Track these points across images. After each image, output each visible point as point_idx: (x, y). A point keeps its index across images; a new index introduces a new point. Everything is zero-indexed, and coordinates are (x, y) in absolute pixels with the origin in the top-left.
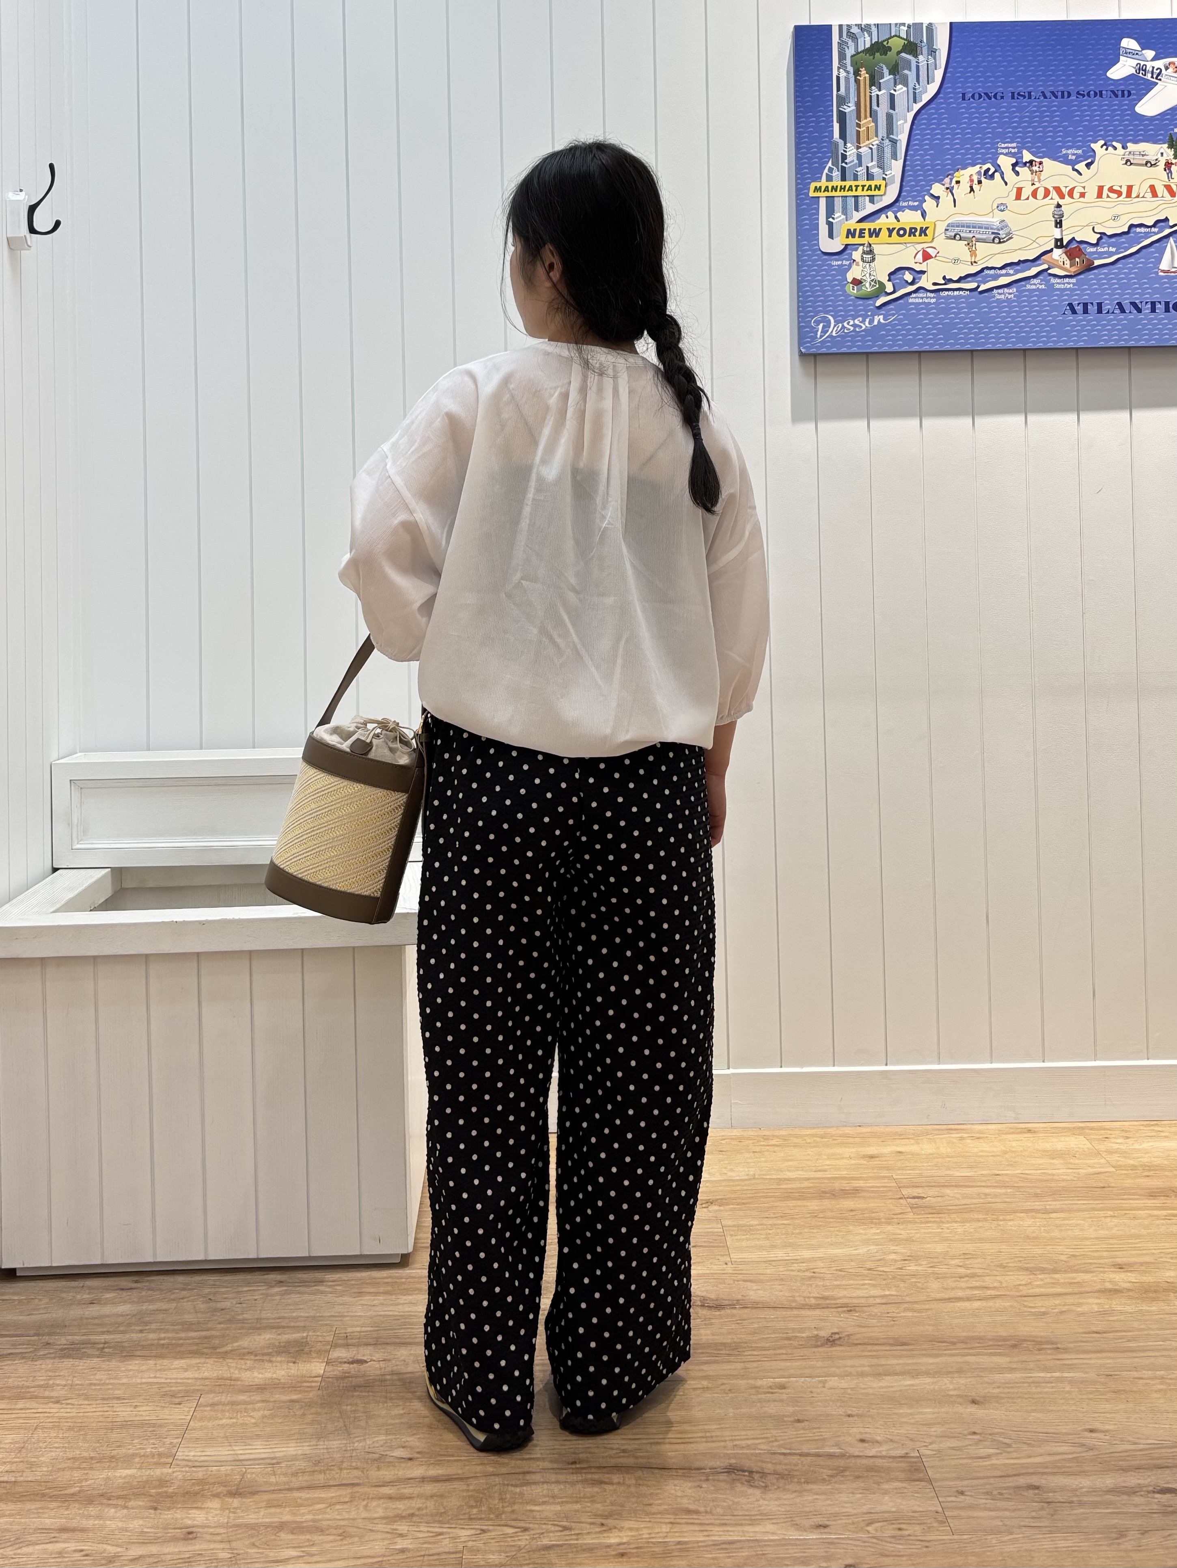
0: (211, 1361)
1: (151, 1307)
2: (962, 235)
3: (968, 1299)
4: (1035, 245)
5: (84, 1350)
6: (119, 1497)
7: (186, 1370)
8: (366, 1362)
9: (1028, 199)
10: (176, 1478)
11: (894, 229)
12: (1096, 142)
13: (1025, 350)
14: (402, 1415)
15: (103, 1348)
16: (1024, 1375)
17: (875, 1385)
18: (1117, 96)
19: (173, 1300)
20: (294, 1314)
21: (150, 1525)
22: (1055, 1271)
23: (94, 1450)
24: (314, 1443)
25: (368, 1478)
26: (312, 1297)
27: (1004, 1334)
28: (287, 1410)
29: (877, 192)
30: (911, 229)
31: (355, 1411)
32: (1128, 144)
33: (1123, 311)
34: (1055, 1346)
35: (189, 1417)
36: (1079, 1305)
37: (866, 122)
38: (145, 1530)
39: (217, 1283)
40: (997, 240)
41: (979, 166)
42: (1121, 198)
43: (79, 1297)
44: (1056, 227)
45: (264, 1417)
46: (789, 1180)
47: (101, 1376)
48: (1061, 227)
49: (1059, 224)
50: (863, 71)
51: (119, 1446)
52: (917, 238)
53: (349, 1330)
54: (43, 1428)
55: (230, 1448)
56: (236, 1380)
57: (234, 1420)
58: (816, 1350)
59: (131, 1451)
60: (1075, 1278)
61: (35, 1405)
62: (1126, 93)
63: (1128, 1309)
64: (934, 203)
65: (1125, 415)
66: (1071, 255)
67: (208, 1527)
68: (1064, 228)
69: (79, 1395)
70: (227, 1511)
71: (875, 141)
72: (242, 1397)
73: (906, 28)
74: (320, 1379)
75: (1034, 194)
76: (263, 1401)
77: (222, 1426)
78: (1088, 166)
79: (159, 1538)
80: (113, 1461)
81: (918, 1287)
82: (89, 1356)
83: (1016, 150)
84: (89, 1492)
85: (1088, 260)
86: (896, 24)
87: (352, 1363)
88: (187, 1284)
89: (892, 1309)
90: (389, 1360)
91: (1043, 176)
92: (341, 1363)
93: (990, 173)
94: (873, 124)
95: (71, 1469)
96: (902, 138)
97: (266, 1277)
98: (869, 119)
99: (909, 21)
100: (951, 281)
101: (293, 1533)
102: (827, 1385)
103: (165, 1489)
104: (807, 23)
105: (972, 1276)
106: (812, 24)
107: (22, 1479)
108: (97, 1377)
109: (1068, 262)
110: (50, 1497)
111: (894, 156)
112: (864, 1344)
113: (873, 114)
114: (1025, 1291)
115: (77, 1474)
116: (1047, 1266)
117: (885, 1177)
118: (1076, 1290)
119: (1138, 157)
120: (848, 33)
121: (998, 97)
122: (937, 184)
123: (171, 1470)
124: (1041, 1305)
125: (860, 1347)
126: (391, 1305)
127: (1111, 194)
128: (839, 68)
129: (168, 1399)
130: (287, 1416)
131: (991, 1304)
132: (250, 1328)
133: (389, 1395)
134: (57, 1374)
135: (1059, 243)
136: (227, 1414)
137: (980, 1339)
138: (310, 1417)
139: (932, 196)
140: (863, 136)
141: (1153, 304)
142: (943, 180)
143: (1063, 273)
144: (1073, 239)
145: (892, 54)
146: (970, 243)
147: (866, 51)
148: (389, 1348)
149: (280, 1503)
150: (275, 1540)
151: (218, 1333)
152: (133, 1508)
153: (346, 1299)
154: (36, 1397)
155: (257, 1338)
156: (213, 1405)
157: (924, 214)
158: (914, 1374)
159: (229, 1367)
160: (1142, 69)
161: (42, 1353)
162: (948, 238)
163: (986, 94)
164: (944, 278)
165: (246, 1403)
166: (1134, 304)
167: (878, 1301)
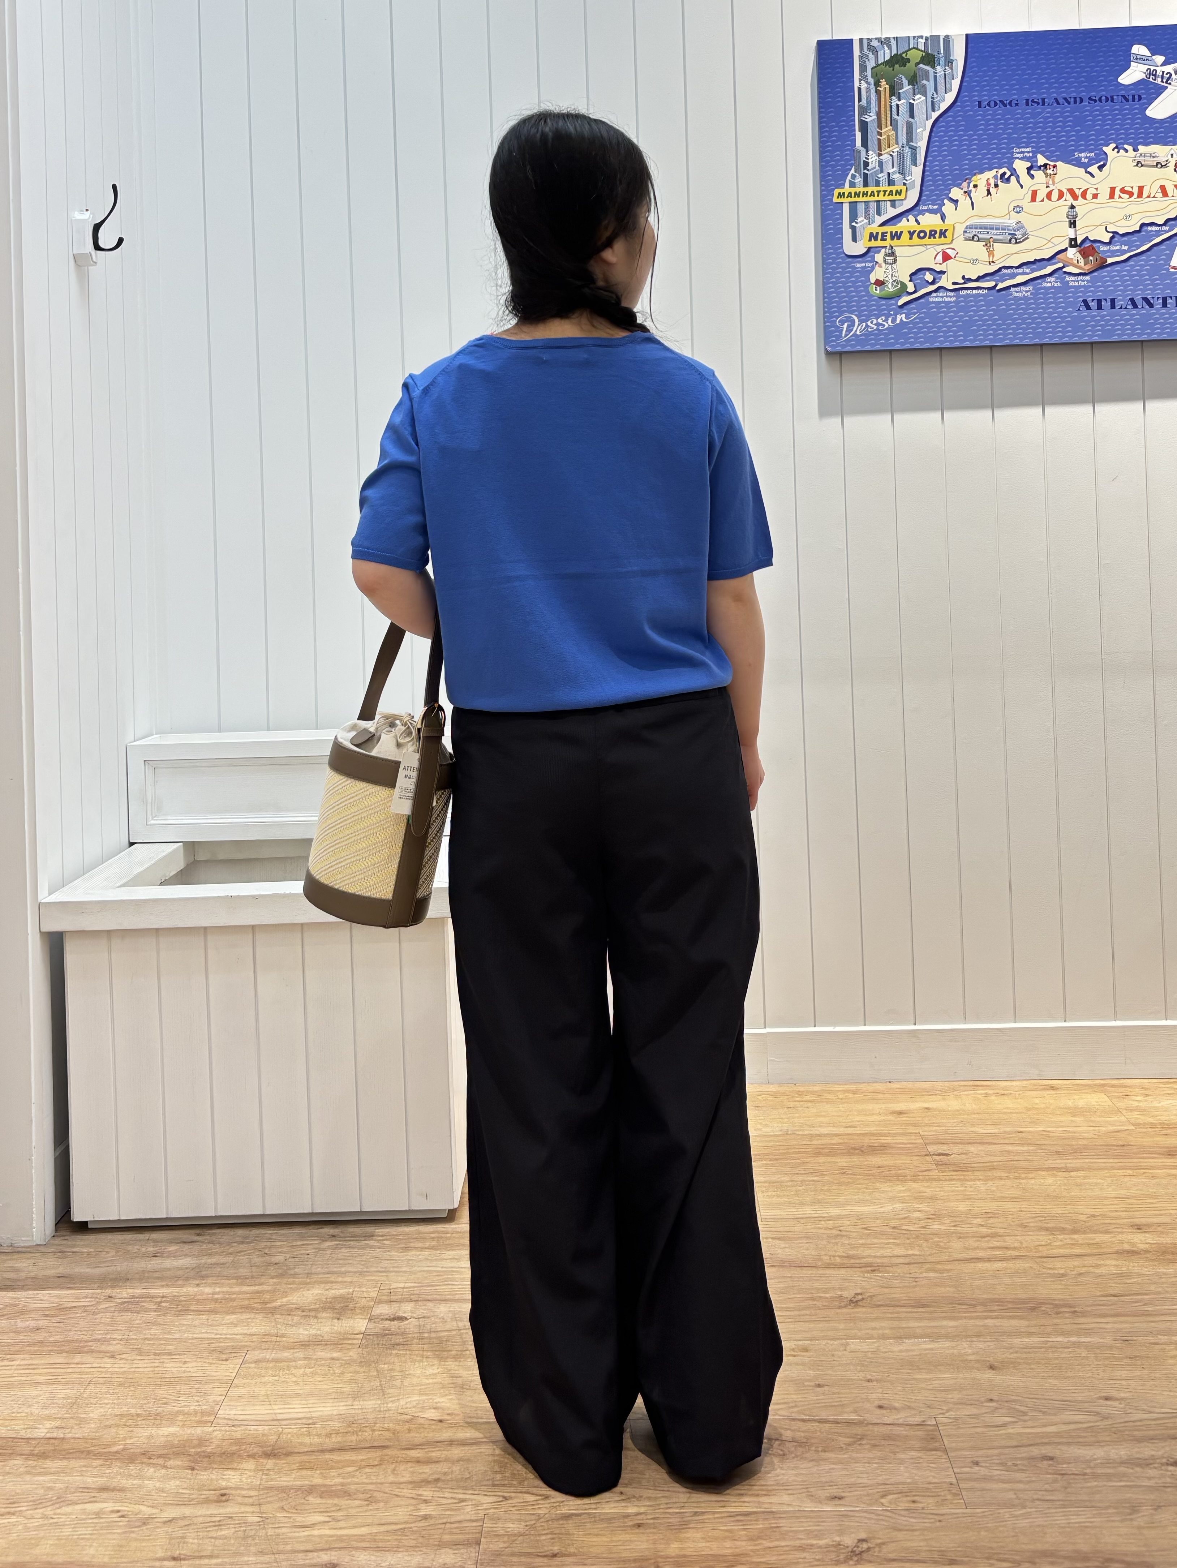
0: (260, 1316)
1: (209, 1261)
2: (980, 236)
3: (989, 1260)
4: (1050, 245)
5: (143, 1304)
6: (159, 1456)
7: (236, 1325)
8: (406, 1319)
9: (1042, 201)
10: (216, 1437)
11: (914, 232)
12: (1108, 145)
13: (1042, 345)
14: (436, 1374)
15: (161, 1302)
16: (1043, 1339)
17: (896, 1349)
18: (1127, 100)
19: (231, 1254)
20: (343, 1269)
21: (185, 1485)
22: (1075, 1231)
23: (141, 1407)
24: (350, 1403)
25: (398, 1441)
26: (361, 1252)
27: (1024, 1296)
28: (327, 1368)
29: (898, 197)
30: (931, 231)
31: (391, 1370)
32: (1140, 147)
33: (1135, 306)
34: (1073, 1310)
35: (234, 1374)
36: (1098, 1266)
37: (887, 130)
38: (181, 1491)
39: (274, 1237)
40: (1013, 241)
41: (996, 170)
42: (1132, 199)
43: (144, 1249)
44: (1070, 227)
45: (304, 1375)
46: (819, 1135)
47: (154, 1330)
48: (1075, 227)
49: (1073, 224)
50: (883, 82)
51: (165, 1404)
52: (938, 240)
53: (394, 1286)
54: (97, 1383)
55: (269, 1407)
56: (283, 1336)
57: (277, 1378)
58: (839, 1311)
59: (176, 1409)
60: (1093, 1239)
61: (90, 1360)
62: (1137, 97)
63: (1145, 1271)
64: (952, 205)
65: (1140, 405)
66: (1085, 254)
67: (242, 1489)
68: (1077, 228)
69: (133, 1350)
70: (261, 1473)
71: (896, 149)
72: (286, 1354)
73: (923, 41)
74: (361, 1336)
75: (1049, 196)
76: (305, 1359)
77: (265, 1384)
78: (1101, 168)
79: (193, 1499)
80: (157, 1418)
81: (940, 1247)
82: (147, 1310)
83: (1031, 154)
84: (132, 1451)
85: (1101, 258)
86: (914, 37)
87: (393, 1319)
88: (246, 1238)
89: (914, 1268)
90: (428, 1317)
91: (1057, 178)
92: (382, 1319)
93: (1006, 176)
94: (893, 132)
95: (118, 1426)
96: (922, 145)
97: (321, 1230)
98: (890, 127)
99: (927, 33)
100: (970, 280)
101: (321, 1497)
102: (848, 1348)
103: (204, 1449)
104: (829, 38)
105: (994, 1235)
106: (834, 38)
107: (70, 1435)
108: (152, 1331)
109: (1082, 261)
110: (95, 1455)
111: (914, 163)
112: (887, 1306)
113: (893, 123)
114: (1045, 1252)
115: (122, 1432)
116: (1067, 1226)
117: (911, 1133)
118: (1095, 1251)
119: (1149, 159)
120: (868, 45)
121: (1013, 105)
122: (955, 188)
123: (211, 1429)
124: (1060, 1266)
125: (882, 1308)
126: (436, 1260)
127: (1122, 195)
128: (860, 80)
129: (215, 1355)
130: (326, 1375)
131: (1011, 1264)
132: (300, 1283)
133: (425, 1353)
134: (114, 1328)
135: (1073, 243)
136: (271, 1372)
137: (1000, 1301)
138: (348, 1376)
139: (951, 200)
140: (884, 144)
141: (1165, 300)
142: (961, 184)
143: (1077, 271)
144: (1087, 238)
145: (910, 66)
146: (988, 244)
147: (886, 63)
148: (430, 1304)
149: (312, 1465)
150: (303, 1504)
151: (270, 1288)
152: (171, 1468)
153: (393, 1253)
154: (92, 1352)
155: (306, 1293)
156: (257, 1362)
157: (943, 218)
158: (934, 1337)
159: (277, 1323)
160: (1153, 74)
161: (104, 1306)
162: (966, 239)
163: (1001, 102)
164: (963, 277)
165: (290, 1360)
166: (1146, 300)
167: (901, 1260)
